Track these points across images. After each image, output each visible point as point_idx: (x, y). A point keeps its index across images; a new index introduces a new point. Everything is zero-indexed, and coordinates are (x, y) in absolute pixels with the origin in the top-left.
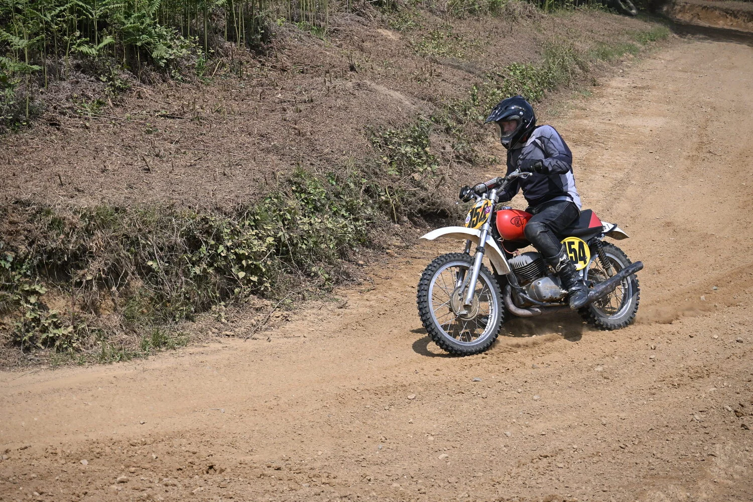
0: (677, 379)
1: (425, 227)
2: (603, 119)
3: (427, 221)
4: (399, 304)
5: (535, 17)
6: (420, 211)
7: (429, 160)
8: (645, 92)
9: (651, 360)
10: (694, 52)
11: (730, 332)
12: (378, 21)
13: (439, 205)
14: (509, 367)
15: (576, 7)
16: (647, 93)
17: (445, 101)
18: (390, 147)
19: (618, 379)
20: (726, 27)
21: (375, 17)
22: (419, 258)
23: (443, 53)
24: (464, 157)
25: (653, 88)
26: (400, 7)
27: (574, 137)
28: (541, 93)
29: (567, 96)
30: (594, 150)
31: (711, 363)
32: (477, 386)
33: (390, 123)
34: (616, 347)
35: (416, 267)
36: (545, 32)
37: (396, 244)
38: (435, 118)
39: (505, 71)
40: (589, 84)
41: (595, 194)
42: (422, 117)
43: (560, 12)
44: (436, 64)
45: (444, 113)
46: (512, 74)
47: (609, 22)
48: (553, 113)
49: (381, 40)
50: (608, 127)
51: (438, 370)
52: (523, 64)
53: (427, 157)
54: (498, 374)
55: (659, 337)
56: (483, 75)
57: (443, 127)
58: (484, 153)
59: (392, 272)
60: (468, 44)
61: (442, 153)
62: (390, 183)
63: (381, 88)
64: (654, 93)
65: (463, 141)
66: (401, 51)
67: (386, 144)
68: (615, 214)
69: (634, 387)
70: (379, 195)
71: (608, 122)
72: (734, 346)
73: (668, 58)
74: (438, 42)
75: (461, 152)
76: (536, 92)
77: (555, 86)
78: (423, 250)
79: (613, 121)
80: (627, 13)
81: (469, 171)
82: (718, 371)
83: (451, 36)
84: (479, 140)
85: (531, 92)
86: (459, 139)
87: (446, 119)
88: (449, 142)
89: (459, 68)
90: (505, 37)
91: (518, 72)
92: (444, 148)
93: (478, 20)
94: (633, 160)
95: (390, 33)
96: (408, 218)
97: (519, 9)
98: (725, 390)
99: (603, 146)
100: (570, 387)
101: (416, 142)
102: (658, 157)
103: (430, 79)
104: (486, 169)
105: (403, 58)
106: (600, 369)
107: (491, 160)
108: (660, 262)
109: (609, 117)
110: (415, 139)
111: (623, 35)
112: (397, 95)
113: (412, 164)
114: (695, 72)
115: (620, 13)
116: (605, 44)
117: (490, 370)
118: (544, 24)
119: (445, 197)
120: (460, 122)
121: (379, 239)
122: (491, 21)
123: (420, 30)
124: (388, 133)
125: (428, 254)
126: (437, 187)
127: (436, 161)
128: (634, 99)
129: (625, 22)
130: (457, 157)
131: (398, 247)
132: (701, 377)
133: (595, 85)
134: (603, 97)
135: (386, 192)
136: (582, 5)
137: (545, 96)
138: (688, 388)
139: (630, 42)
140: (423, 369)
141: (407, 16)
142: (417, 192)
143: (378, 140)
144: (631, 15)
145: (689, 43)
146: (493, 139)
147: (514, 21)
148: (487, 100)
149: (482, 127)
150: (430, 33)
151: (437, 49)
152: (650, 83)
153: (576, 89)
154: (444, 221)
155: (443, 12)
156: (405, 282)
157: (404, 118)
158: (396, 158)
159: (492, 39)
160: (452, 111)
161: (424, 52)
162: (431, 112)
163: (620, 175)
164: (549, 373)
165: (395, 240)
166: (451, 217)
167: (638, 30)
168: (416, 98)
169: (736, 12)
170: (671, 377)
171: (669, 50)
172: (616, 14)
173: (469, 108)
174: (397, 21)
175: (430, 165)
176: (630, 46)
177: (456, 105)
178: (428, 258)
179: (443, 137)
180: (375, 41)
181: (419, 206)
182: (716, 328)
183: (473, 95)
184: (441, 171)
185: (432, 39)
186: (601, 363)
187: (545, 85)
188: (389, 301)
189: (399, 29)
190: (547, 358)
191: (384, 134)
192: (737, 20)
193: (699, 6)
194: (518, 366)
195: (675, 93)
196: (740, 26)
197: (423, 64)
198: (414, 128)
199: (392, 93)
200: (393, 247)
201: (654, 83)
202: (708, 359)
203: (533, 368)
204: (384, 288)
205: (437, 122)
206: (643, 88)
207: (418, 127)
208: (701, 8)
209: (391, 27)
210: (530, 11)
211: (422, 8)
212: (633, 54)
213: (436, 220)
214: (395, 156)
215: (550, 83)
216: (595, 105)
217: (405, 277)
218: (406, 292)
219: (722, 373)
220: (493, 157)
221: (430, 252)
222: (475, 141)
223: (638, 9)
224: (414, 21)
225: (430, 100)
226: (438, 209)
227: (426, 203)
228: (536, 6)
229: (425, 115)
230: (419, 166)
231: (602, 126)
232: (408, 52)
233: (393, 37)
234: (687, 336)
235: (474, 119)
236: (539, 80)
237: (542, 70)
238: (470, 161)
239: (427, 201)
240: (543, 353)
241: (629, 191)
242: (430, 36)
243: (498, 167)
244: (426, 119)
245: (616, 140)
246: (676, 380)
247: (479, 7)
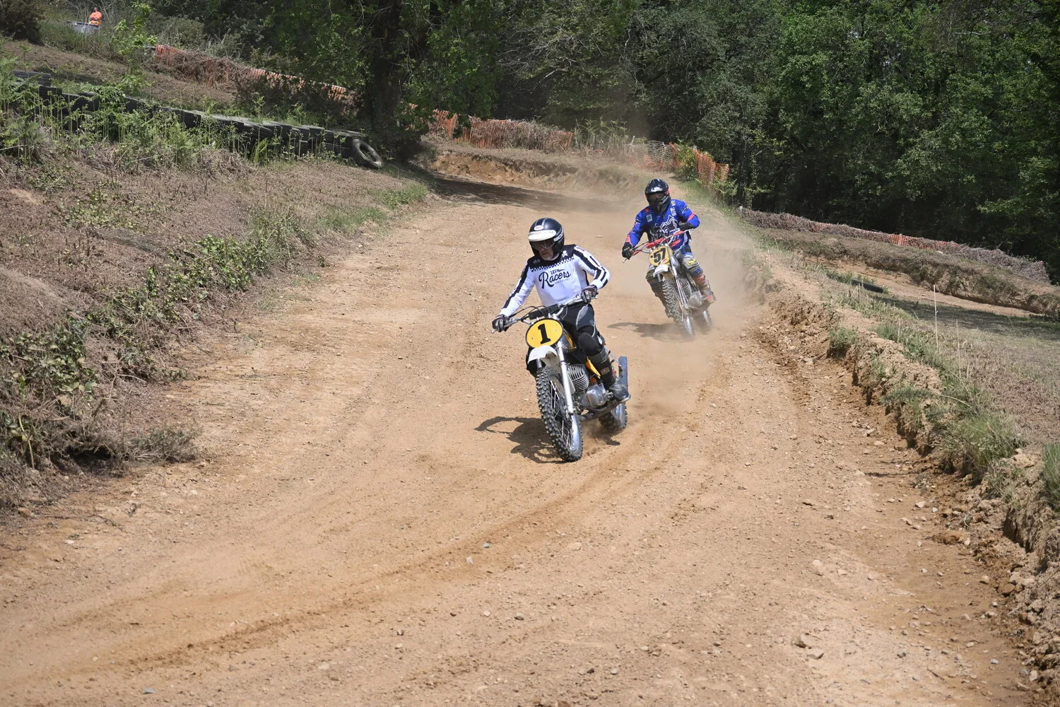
0: (433, 676)
1: (76, 473)
2: (334, 314)
3: (78, 464)
4: (36, 586)
5: (239, 171)
6: (69, 450)
7: (84, 376)
8: (394, 274)
9: (398, 651)
10: (461, 218)
11: (506, 606)
12: (11, 178)
13: (97, 441)
14: (195, 671)
15: (299, 158)
16: (396, 276)
17: (108, 292)
18: (26, 358)
19: (351, 679)
20: (505, 184)
21: (7, 172)
22: (67, 518)
23: (107, 223)
24: (135, 370)
25: (404, 269)
26: (43, 158)
27: (293, 339)
28: (247, 277)
29: (284, 282)
30: (320, 357)
31: (480, 650)
32: (148, 701)
33: (25, 324)
34: (348, 634)
35: (62, 531)
36: (254, 192)
37: (33, 498)
38: (92, 316)
39: (195, 247)
40: (316, 265)
41: (321, 419)
42: (73, 314)
43: (275, 164)
44: (95, 239)
45: (107, 308)
46: (205, 251)
47: (344, 177)
48: (264, 305)
49: (16, 205)
50: (340, 325)
51: (91, 680)
52: (221, 237)
53: (81, 371)
54: (180, 681)
55: (409, 618)
56: (163, 254)
57: (104, 328)
58: (163, 364)
59: (26, 539)
60: (143, 210)
61: (103, 366)
62: (26, 411)
63: (14, 274)
64: (406, 275)
65: (134, 348)
66: (44, 220)
67: (20, 354)
68: (348, 446)
69: (374, 690)
70: (9, 429)
71: (341, 317)
72: (511, 625)
73: (425, 227)
74: (100, 207)
75: (130, 363)
76: (239, 277)
77: (267, 268)
78: (72, 507)
79: (347, 316)
80: (368, 165)
81: (142, 391)
82: (490, 661)
83: (118, 198)
84: (157, 346)
85: (233, 276)
86: (128, 344)
87: (108, 317)
88: (114, 349)
89: (129, 243)
90: (195, 200)
91: (214, 248)
92: (105, 358)
93: (157, 176)
94: (375, 369)
95: (28, 195)
96: (52, 460)
97: (217, 160)
98: (500, 687)
99: (334, 350)
100: (283, 695)
101: (64, 349)
102: (409, 365)
103: (86, 260)
104: (166, 387)
105: (47, 230)
106: (325, 666)
107: (173, 374)
108: (411, 512)
109: (342, 309)
110: (63, 346)
111: (363, 195)
112: (37, 283)
113: (57, 382)
114: (462, 246)
115: (360, 165)
116: (338, 208)
117: (167, 676)
118: (252, 181)
119: (106, 429)
120: (130, 321)
121: (7, 492)
122: (176, 177)
123: (74, 190)
124: (22, 339)
125: (80, 511)
126: (94, 414)
127: (93, 377)
128: (378, 285)
129: (366, 177)
130: (125, 371)
131: (35, 502)
132: (466, 671)
133: (323, 266)
134: (334, 282)
135: (18, 423)
136: (306, 153)
137: (252, 281)
138: (448, 687)
139: (373, 205)
140: (69, 680)
141: (55, 170)
142: (66, 422)
143: (8, 348)
144: (375, 168)
145: (455, 206)
146: (177, 344)
147: (209, 176)
148: (169, 289)
149: (161, 327)
150: (88, 195)
151: (97, 217)
152: (399, 262)
153: (297, 272)
154: (104, 463)
155: (107, 164)
156: (46, 554)
157: (46, 317)
158: (33, 374)
159: (178, 203)
160: (118, 305)
161: (78, 221)
162: (87, 307)
163: (356, 391)
164: (252, 676)
165: (32, 494)
166: (114, 457)
167: (384, 189)
168: (66, 288)
169: (518, 164)
170: (425, 673)
171: (427, 215)
172: (354, 166)
173: (144, 300)
174: (40, 177)
175: (84, 383)
176: (372, 210)
177: (123, 297)
178: (80, 518)
179: (105, 342)
180: (6, 206)
181: (68, 443)
182: (487, 602)
183: (149, 282)
184: (102, 391)
185: (91, 203)
186: (326, 658)
187: (253, 266)
188: (21, 582)
189: (42, 189)
190: (250, 655)
191: (17, 339)
192: (519, 174)
193: (469, 155)
194: (209, 668)
195: (435, 275)
196: (524, 183)
197: (77, 238)
198: (62, 329)
199: (30, 280)
200: (28, 503)
201: (406, 262)
202: (476, 646)
203: (230, 669)
204: (14, 564)
205: (95, 320)
206: (391, 269)
207: (67, 328)
208: (470, 158)
209: (31, 186)
210: (232, 163)
211: (77, 159)
212: (377, 222)
213: (92, 463)
214: (33, 371)
215: (260, 263)
216: (323, 294)
217: (45, 547)
218: (47, 567)
219: (495, 664)
220: (177, 370)
221: (83, 508)
222: (151, 347)
223: (384, 160)
224: (64, 178)
225: (86, 289)
226: (96, 447)
227: (78, 438)
228: (242, 156)
229: (78, 312)
230: (67, 384)
231: (333, 323)
232: (55, 221)
233: (34, 201)
234: (448, 615)
235: (149, 316)
236: (244, 260)
237: (249, 245)
238: (143, 376)
239: (79, 434)
240: (245, 648)
241: (370, 414)
242: (88, 198)
243: (185, 383)
244: (79, 317)
245: (351, 342)
246: (432, 678)
247: (159, 158)
